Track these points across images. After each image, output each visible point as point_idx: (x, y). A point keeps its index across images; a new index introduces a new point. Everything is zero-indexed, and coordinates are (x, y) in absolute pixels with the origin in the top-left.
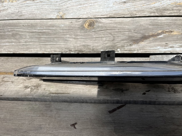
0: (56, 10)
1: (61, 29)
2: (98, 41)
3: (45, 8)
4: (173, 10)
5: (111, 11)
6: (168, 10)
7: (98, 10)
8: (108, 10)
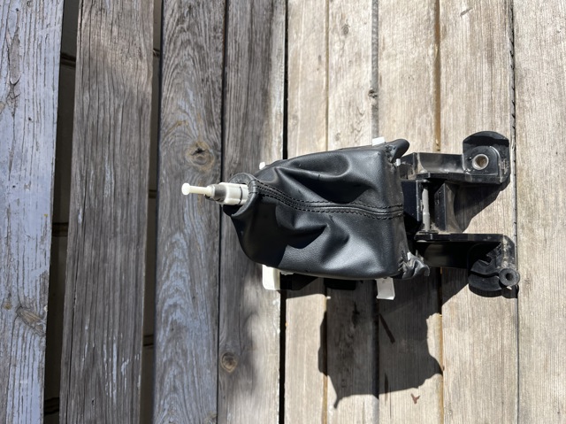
5: (208, 322)
6: (210, 220)
7: (205, 348)
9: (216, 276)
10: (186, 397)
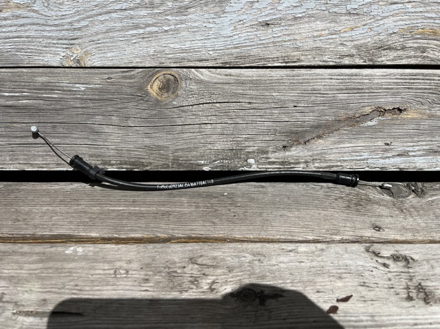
0: (60, 42)
1: (77, 99)
2: (191, 135)
3: (27, 34)
4: (403, 48)
5: (228, 49)
6: (390, 48)
7: (188, 45)
8: (219, 44)
9: (299, 60)
10: (114, 15)
